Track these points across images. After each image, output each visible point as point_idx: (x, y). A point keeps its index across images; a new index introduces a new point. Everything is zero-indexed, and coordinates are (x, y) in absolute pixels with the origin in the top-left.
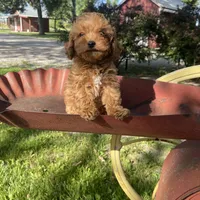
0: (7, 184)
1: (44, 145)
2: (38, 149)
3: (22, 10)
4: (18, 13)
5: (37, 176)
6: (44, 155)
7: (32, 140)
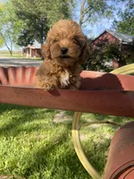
0: (6, 153)
1: (34, 129)
2: (30, 131)
3: (32, 44)
4: (29, 46)
5: (27, 150)
6: (34, 135)
7: (27, 124)
